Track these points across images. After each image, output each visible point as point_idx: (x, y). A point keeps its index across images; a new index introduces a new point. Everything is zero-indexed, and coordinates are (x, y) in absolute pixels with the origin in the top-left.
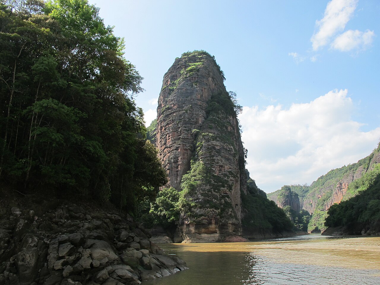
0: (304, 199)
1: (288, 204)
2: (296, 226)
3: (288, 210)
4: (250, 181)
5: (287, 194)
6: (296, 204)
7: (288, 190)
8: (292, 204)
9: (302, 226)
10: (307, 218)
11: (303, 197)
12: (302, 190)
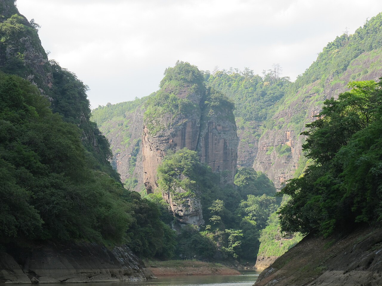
0: (262, 127)
1: (187, 141)
2: (211, 236)
3: (181, 169)
4: (12, 23)
5: (186, 100)
6: (221, 144)
7: (192, 82)
8: (202, 144)
9: (237, 238)
10: (261, 204)
11: (259, 119)
12: (259, 90)
